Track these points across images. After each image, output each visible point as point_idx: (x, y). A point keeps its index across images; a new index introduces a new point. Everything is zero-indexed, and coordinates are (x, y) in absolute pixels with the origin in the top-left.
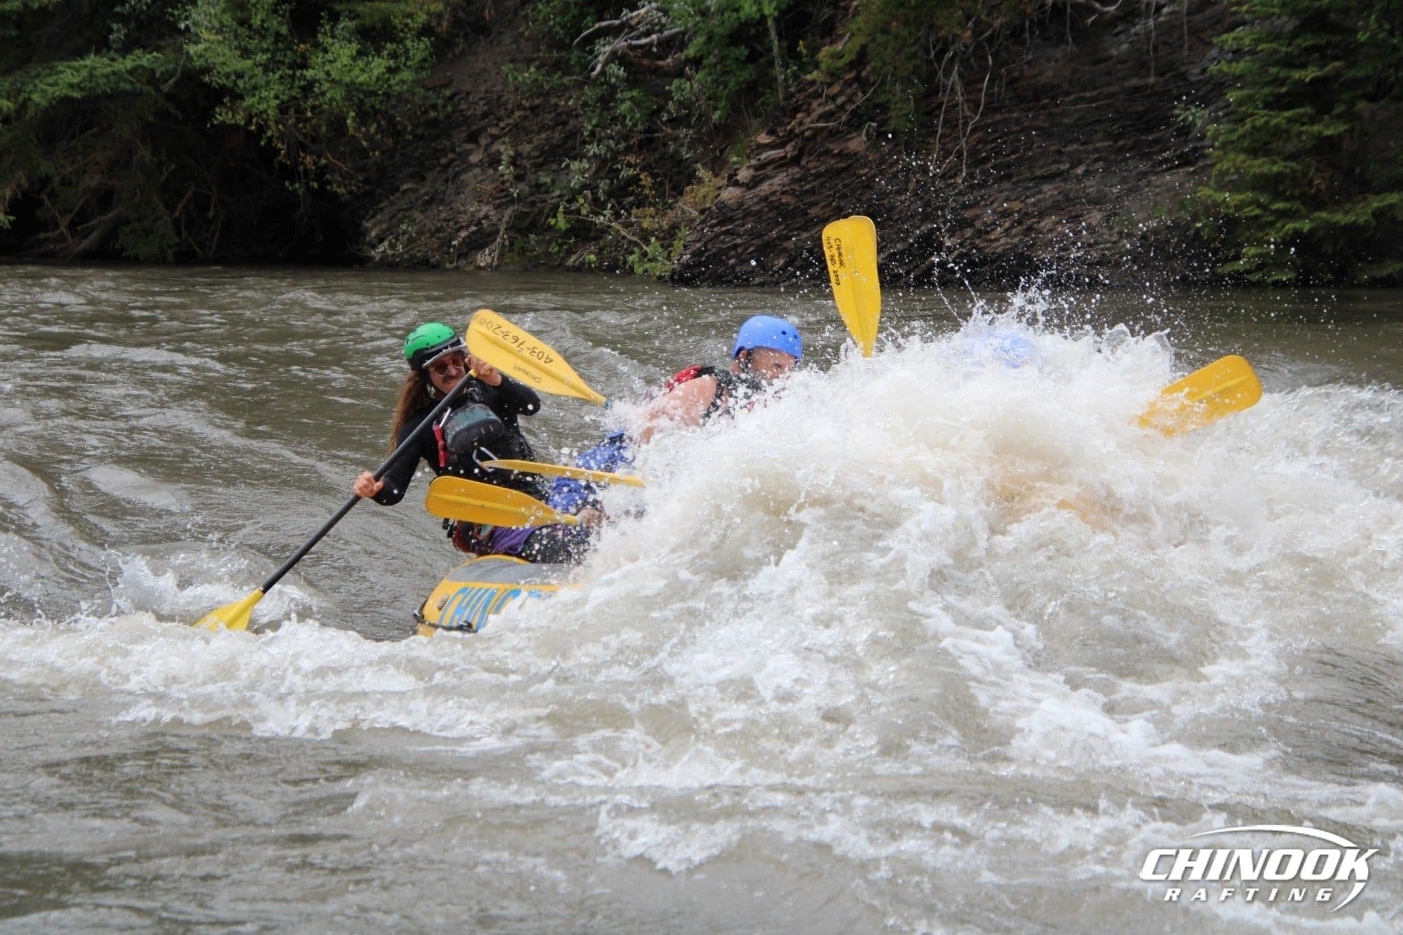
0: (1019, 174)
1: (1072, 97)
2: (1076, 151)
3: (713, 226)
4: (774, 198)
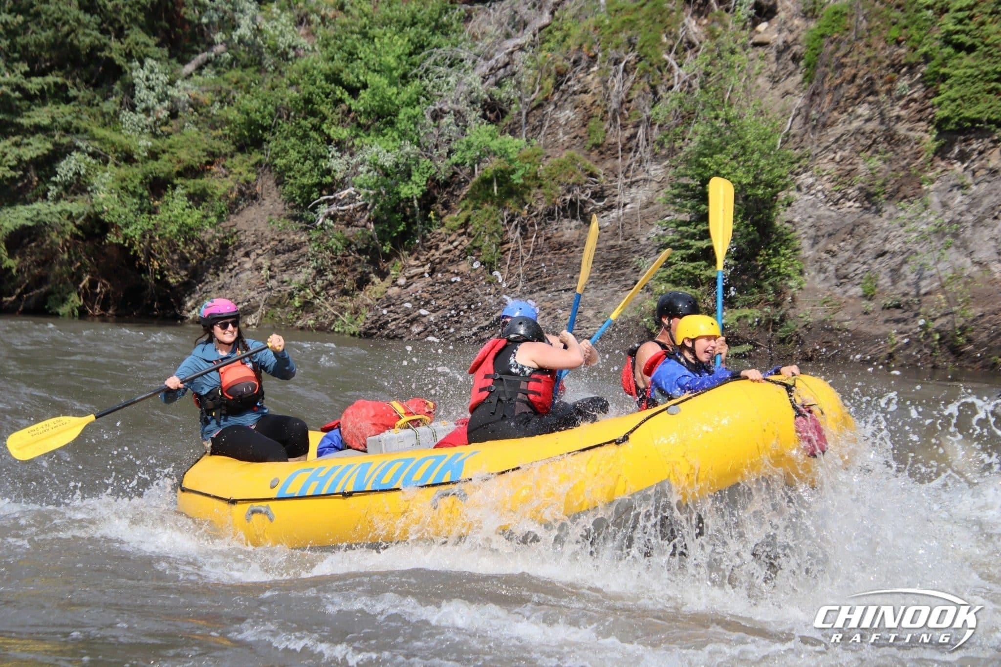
0: (550, 288)
3: (384, 308)
4: (417, 294)
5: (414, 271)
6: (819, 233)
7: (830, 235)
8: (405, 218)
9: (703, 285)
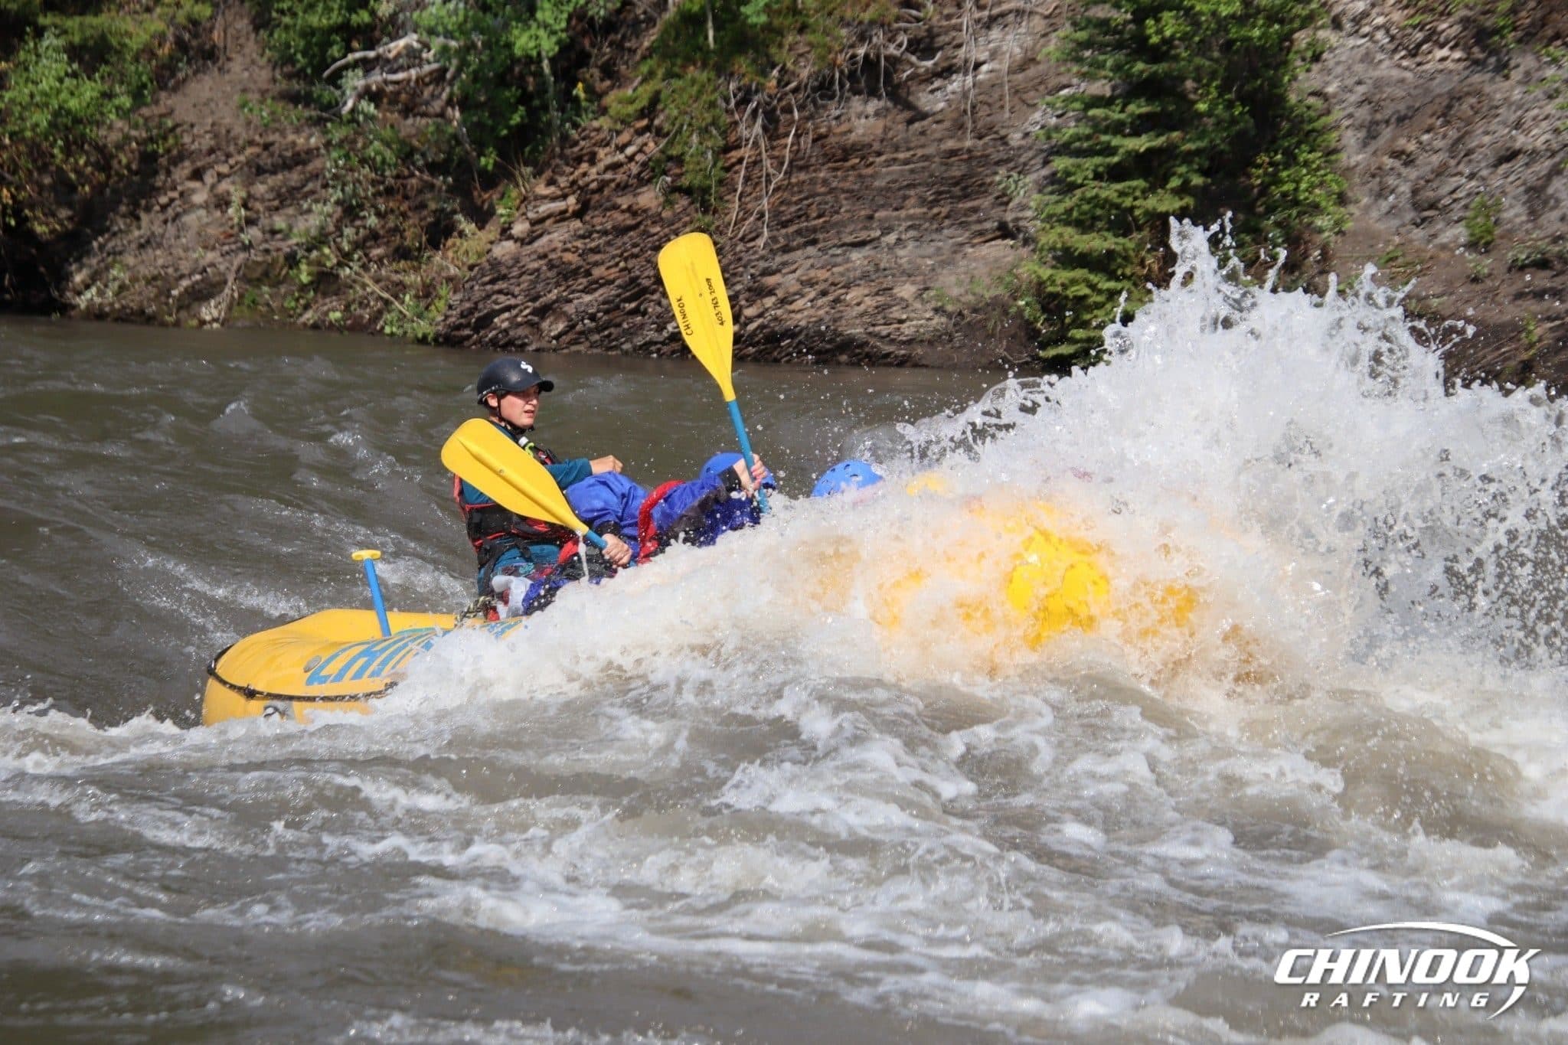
0: (825, 240)
1: (883, 158)
2: (887, 219)
3: (485, 284)
4: (552, 256)
5: (545, 208)
6: (1379, 117)
7: (1401, 119)
8: (525, 99)
9: (1139, 229)
